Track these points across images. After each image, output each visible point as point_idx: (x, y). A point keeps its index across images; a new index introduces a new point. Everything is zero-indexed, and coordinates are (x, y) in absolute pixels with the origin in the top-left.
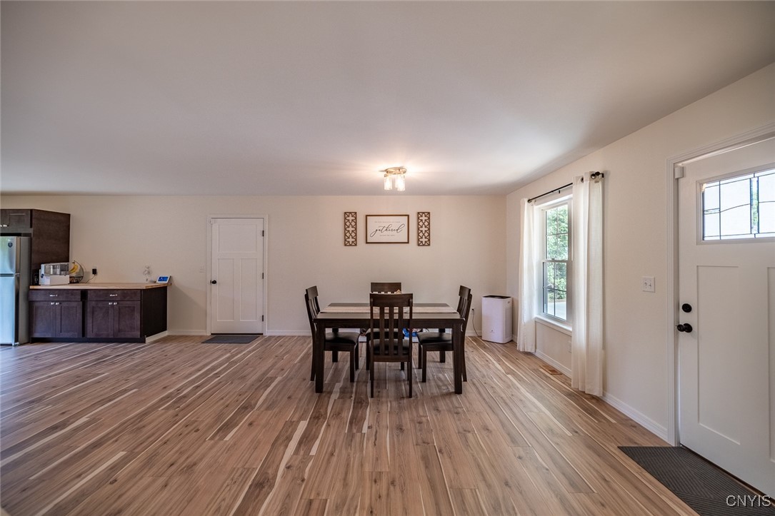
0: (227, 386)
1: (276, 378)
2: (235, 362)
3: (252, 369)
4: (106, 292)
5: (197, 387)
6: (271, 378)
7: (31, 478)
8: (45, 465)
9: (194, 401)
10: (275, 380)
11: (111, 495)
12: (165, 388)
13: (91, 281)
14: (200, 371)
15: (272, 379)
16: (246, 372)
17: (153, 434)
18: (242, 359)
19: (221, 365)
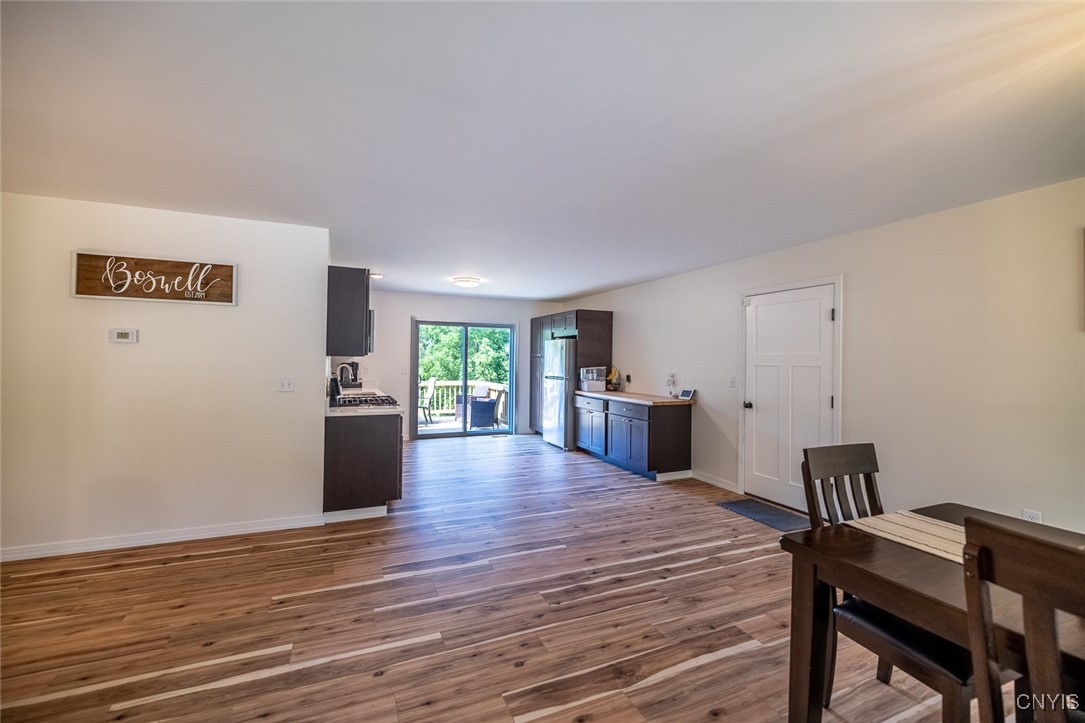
0: (651, 605)
1: (750, 638)
2: (720, 561)
3: (732, 590)
4: (639, 408)
5: (620, 580)
6: (739, 632)
7: (375, 610)
8: (400, 600)
9: (585, 604)
10: (742, 641)
11: (353, 693)
12: (589, 559)
13: (627, 390)
14: (656, 552)
15: (740, 636)
16: (714, 592)
17: (488, 629)
18: (738, 559)
19: (695, 555)
